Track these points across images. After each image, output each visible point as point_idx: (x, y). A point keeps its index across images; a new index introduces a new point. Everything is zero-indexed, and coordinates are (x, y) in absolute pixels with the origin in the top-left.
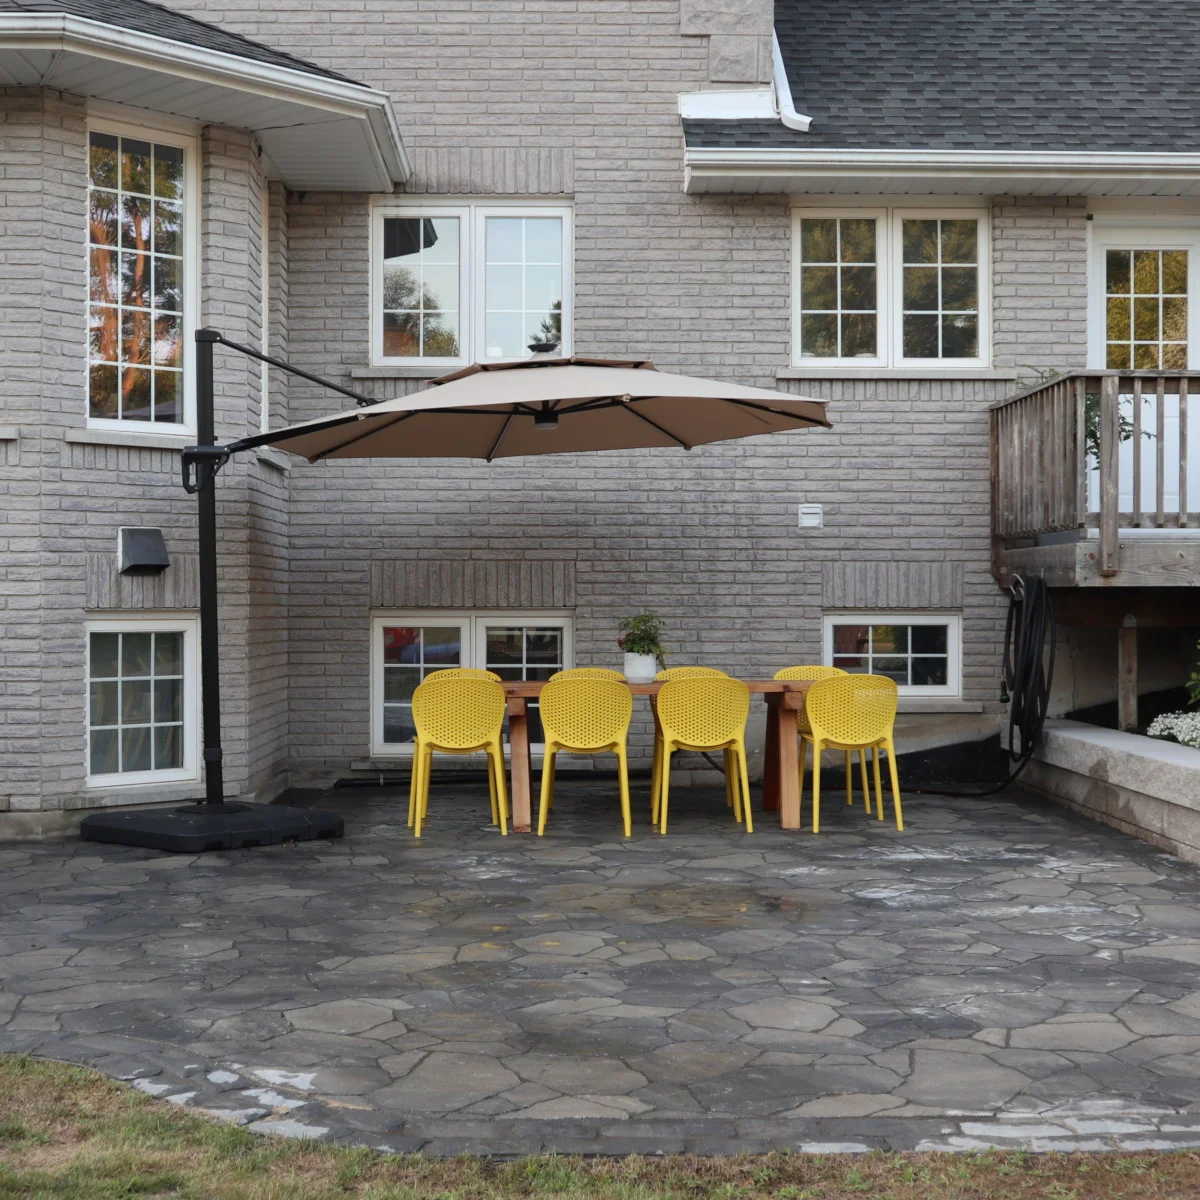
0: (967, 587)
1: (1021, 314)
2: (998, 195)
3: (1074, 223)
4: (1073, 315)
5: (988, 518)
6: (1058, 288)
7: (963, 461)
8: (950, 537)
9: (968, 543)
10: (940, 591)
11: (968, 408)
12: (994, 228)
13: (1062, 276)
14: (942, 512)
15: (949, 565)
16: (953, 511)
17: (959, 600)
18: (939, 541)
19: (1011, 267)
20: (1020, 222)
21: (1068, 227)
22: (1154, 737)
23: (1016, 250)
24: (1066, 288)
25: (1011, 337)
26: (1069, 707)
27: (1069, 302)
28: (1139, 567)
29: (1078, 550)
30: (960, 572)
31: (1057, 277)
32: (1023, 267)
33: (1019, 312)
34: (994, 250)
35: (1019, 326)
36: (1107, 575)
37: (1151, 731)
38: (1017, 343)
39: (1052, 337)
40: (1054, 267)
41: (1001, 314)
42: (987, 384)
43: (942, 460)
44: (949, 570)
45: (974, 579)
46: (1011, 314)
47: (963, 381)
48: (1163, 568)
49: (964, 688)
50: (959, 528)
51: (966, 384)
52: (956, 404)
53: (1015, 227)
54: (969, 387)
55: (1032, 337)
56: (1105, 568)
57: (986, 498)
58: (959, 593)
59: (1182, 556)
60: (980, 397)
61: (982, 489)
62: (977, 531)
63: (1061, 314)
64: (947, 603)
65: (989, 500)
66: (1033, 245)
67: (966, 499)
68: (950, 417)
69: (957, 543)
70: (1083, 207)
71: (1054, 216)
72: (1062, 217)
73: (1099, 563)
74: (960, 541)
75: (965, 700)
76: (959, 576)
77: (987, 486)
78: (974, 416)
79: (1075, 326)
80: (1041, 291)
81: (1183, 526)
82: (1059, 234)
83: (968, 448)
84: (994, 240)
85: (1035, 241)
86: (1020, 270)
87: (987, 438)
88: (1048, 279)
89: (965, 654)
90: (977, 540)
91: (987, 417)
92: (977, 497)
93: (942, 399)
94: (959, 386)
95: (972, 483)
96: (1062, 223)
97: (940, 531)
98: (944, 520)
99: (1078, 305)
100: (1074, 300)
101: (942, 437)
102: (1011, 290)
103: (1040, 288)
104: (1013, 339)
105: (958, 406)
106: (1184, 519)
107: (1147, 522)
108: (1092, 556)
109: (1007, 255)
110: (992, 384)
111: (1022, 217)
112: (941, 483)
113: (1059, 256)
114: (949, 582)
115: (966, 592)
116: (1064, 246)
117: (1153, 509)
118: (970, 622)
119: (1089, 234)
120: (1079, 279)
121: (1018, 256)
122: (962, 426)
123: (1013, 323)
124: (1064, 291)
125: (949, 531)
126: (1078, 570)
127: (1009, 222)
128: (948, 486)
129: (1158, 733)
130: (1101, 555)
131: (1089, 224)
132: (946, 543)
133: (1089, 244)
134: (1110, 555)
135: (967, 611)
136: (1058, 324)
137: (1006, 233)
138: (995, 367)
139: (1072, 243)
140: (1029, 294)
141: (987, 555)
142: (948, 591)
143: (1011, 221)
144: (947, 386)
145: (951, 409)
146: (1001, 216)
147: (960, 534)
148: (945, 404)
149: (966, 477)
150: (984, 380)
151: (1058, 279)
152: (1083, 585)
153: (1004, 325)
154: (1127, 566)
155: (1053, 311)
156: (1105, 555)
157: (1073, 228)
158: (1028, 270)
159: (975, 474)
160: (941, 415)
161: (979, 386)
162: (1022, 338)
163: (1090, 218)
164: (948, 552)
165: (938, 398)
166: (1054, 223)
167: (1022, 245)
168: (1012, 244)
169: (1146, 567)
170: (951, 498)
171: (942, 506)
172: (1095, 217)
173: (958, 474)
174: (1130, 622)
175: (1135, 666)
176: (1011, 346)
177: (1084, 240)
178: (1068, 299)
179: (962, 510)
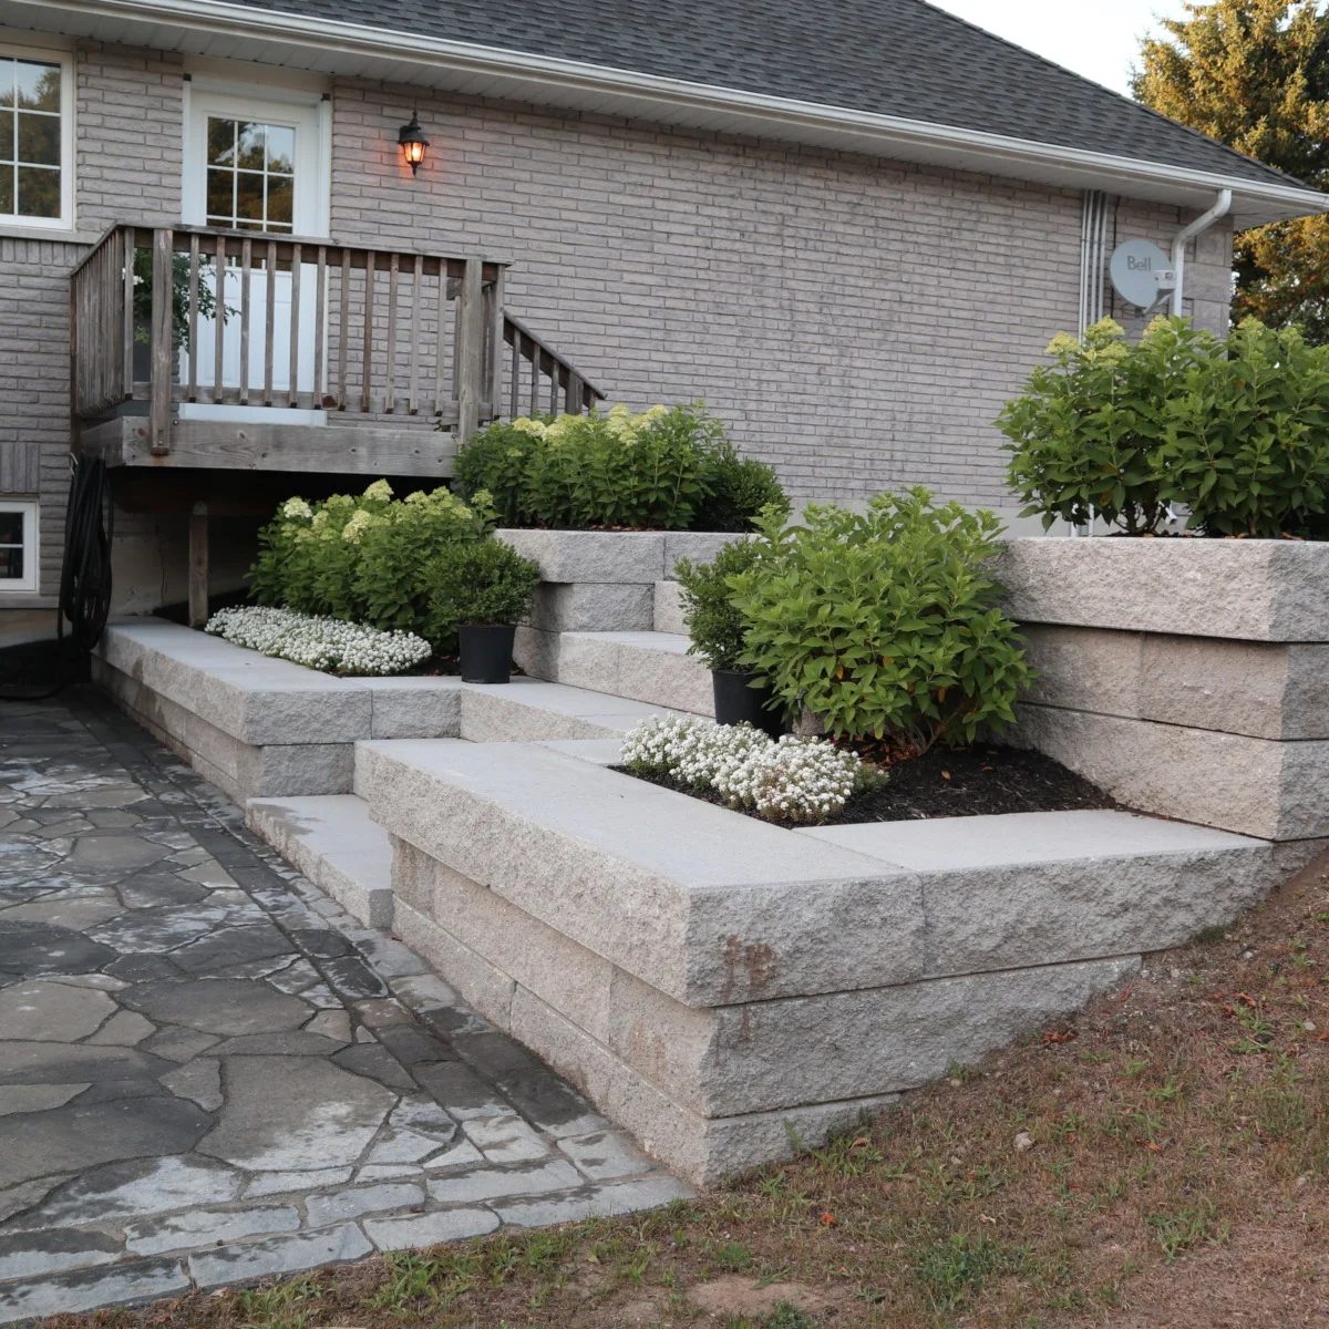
0: (42, 470)
1: (107, 174)
2: (82, 38)
3: (168, 80)
4: (166, 181)
5: (68, 396)
6: (150, 149)
7: (40, 331)
8: (24, 415)
9: (45, 423)
10: (13, 474)
11: (45, 273)
12: (79, 75)
13: (154, 137)
14: (14, 386)
15: (23, 445)
16: (28, 387)
17: (34, 486)
18: (10, 419)
19: (97, 120)
20: (107, 72)
21: (161, 84)
22: (210, 633)
23: (103, 102)
24: (159, 151)
25: (96, 199)
26: (158, 603)
27: (162, 166)
28: (195, 447)
29: (125, 425)
30: (36, 453)
31: (149, 137)
32: (110, 122)
33: (105, 171)
34: (79, 99)
35: (106, 187)
36: (158, 454)
37: (209, 628)
38: (102, 205)
39: (142, 203)
40: (146, 126)
41: (87, 171)
42: (67, 248)
43: (14, 329)
44: (22, 453)
45: (54, 462)
46: (96, 173)
47: (40, 241)
48: (222, 448)
49: (42, 582)
50: (36, 406)
51: (44, 246)
52: (30, 267)
53: (101, 76)
54: (47, 249)
55: (120, 201)
56: (155, 445)
57: (66, 374)
58: (34, 477)
59: (242, 436)
60: (59, 261)
61: (61, 364)
62: (57, 409)
63: (153, 178)
64: (21, 487)
65: (68, 377)
66: (120, 98)
67: (43, 374)
68: (24, 281)
69: (33, 423)
70: (179, 63)
71: (146, 69)
72: (156, 72)
73: (149, 440)
74: (35, 420)
75: (42, 595)
76: (35, 458)
77: (67, 360)
78: (52, 283)
79: (168, 193)
80: (129, 150)
81: (244, 403)
82: (153, 90)
83: (45, 318)
84: (79, 87)
85: (126, 96)
86: (107, 125)
87: (66, 308)
88: (140, 138)
89: (42, 544)
90: (56, 420)
91: (67, 284)
92: (55, 373)
93: (14, 260)
94: (35, 248)
95: (48, 357)
96: (155, 78)
97: (12, 408)
98: (18, 396)
99: (172, 170)
100: (168, 165)
101: (15, 303)
102: (97, 146)
103: (130, 147)
104: (98, 201)
105: (34, 269)
106: (245, 396)
107: (205, 397)
108: (141, 432)
109: (93, 107)
110: (74, 248)
111: (111, 66)
112: (14, 355)
113: (152, 115)
114: (23, 464)
115: (42, 477)
116: (158, 105)
117: (212, 383)
118: (49, 510)
119: (186, 95)
120: (174, 142)
121: (106, 109)
122: (38, 292)
123: (99, 182)
124: (156, 154)
125: (22, 408)
126: (125, 446)
127: (95, 70)
128: (22, 358)
129: (212, 629)
130: (151, 430)
131: (187, 85)
132: (20, 421)
133: (186, 106)
134: (160, 432)
135: (44, 497)
136: (149, 188)
137: (91, 81)
138: (78, 229)
139: (166, 102)
140: (117, 152)
141: (66, 436)
142: (21, 474)
143: (98, 68)
144: (21, 247)
145: (26, 272)
146: (86, 62)
147: (36, 412)
148: (19, 266)
149: (43, 350)
150: (65, 243)
151: (150, 140)
152: (130, 463)
153: (88, 185)
154: (181, 445)
155: (143, 175)
156: (155, 431)
157: (166, 86)
158: (116, 126)
159: (53, 347)
160: (14, 278)
161: (58, 250)
162: (108, 200)
163: (188, 78)
164: (21, 432)
165: (11, 258)
166: (148, 77)
167: (109, 97)
168: (99, 94)
169: (203, 447)
170: (25, 371)
171: (14, 380)
172: (193, 77)
173: (32, 345)
174: (201, 510)
175: (206, 558)
176: (96, 209)
177: (180, 100)
178: (162, 163)
179: (39, 385)
